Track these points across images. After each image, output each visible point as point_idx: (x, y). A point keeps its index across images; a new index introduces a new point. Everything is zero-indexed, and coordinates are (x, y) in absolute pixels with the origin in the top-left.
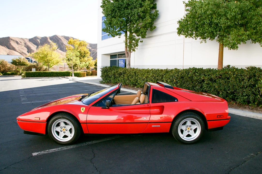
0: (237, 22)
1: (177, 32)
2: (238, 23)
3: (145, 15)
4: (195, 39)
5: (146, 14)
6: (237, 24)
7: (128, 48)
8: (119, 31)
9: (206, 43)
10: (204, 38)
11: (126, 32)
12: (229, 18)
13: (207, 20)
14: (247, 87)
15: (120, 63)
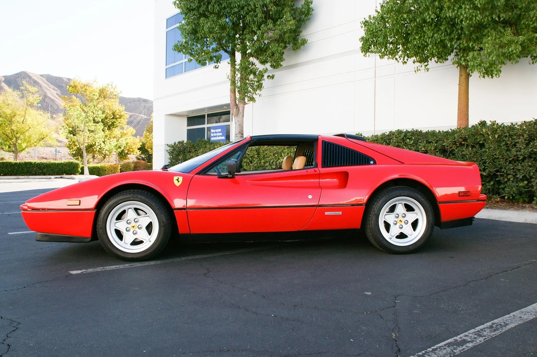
0: (496, 15)
1: (361, 46)
2: (499, 17)
3: (281, 11)
4: (403, 63)
5: (283, 9)
6: (497, 19)
7: (237, 94)
8: (217, 51)
9: (428, 71)
10: (424, 60)
11: (232, 55)
12: (479, 6)
13: (430, 13)
14: (523, 160)
15: (212, 135)
